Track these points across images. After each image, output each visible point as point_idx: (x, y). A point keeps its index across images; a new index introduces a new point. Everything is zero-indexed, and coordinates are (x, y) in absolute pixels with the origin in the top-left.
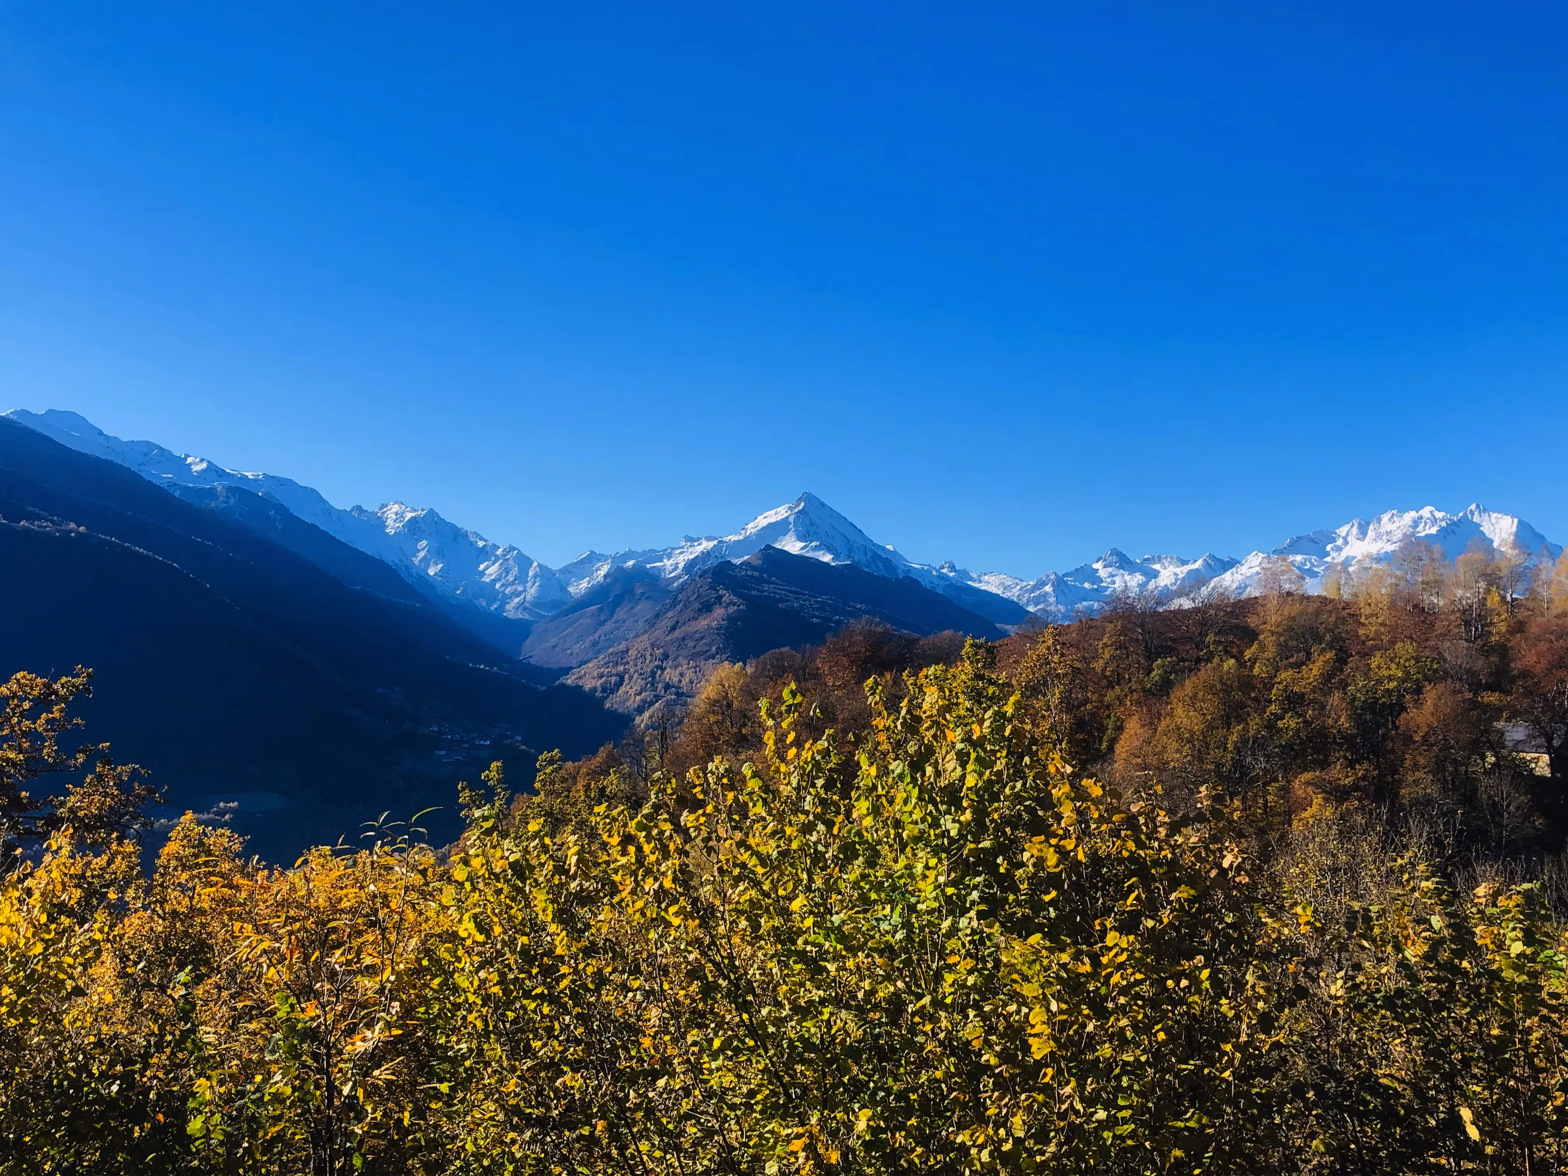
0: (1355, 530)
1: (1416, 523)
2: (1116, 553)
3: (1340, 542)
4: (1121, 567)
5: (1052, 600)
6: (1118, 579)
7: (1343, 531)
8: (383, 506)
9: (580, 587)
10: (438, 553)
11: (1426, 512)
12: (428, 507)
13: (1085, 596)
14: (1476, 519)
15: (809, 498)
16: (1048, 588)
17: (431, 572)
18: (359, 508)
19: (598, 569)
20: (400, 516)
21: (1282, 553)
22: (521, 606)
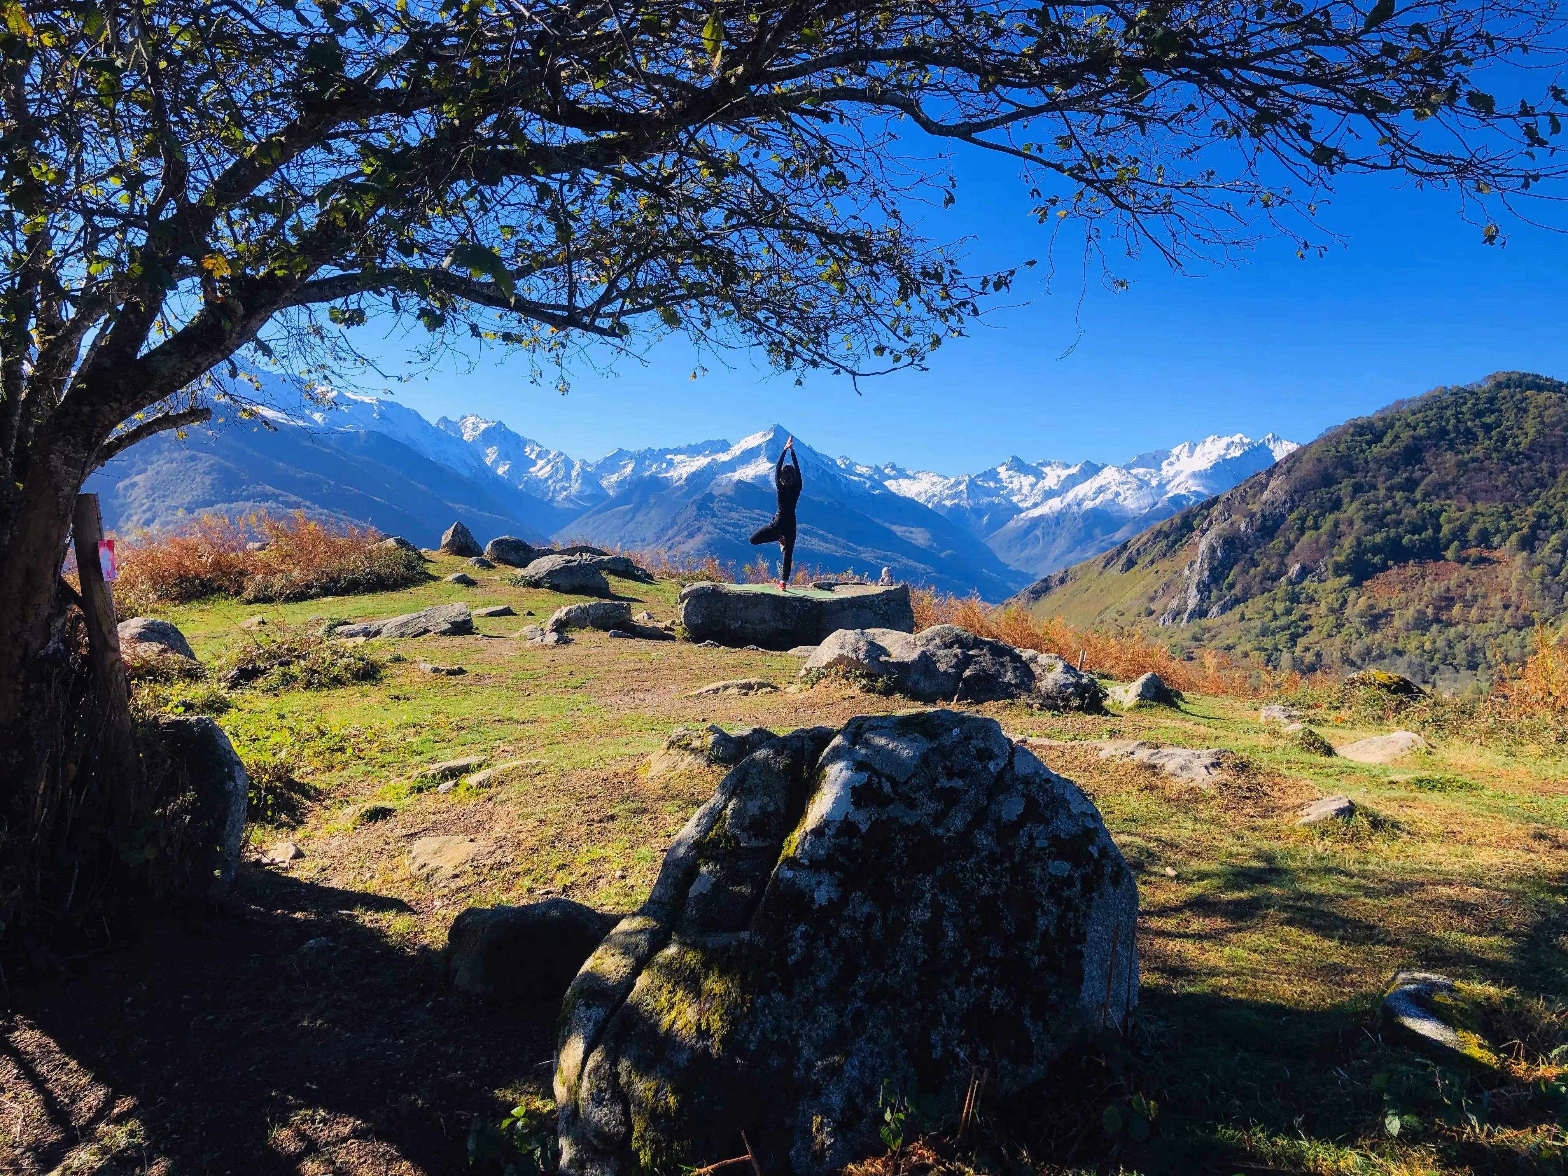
0: (1186, 450)
1: (1228, 447)
2: (1015, 459)
3: (1173, 459)
4: (1019, 471)
5: (965, 496)
6: (1015, 480)
7: (1176, 451)
8: (463, 418)
9: (610, 481)
10: (504, 456)
11: (1236, 438)
12: (497, 419)
13: (989, 493)
14: (1271, 446)
15: (779, 430)
16: (962, 487)
17: (500, 471)
18: (445, 420)
19: (624, 466)
20: (475, 426)
21: (1128, 467)
22: (567, 499)
